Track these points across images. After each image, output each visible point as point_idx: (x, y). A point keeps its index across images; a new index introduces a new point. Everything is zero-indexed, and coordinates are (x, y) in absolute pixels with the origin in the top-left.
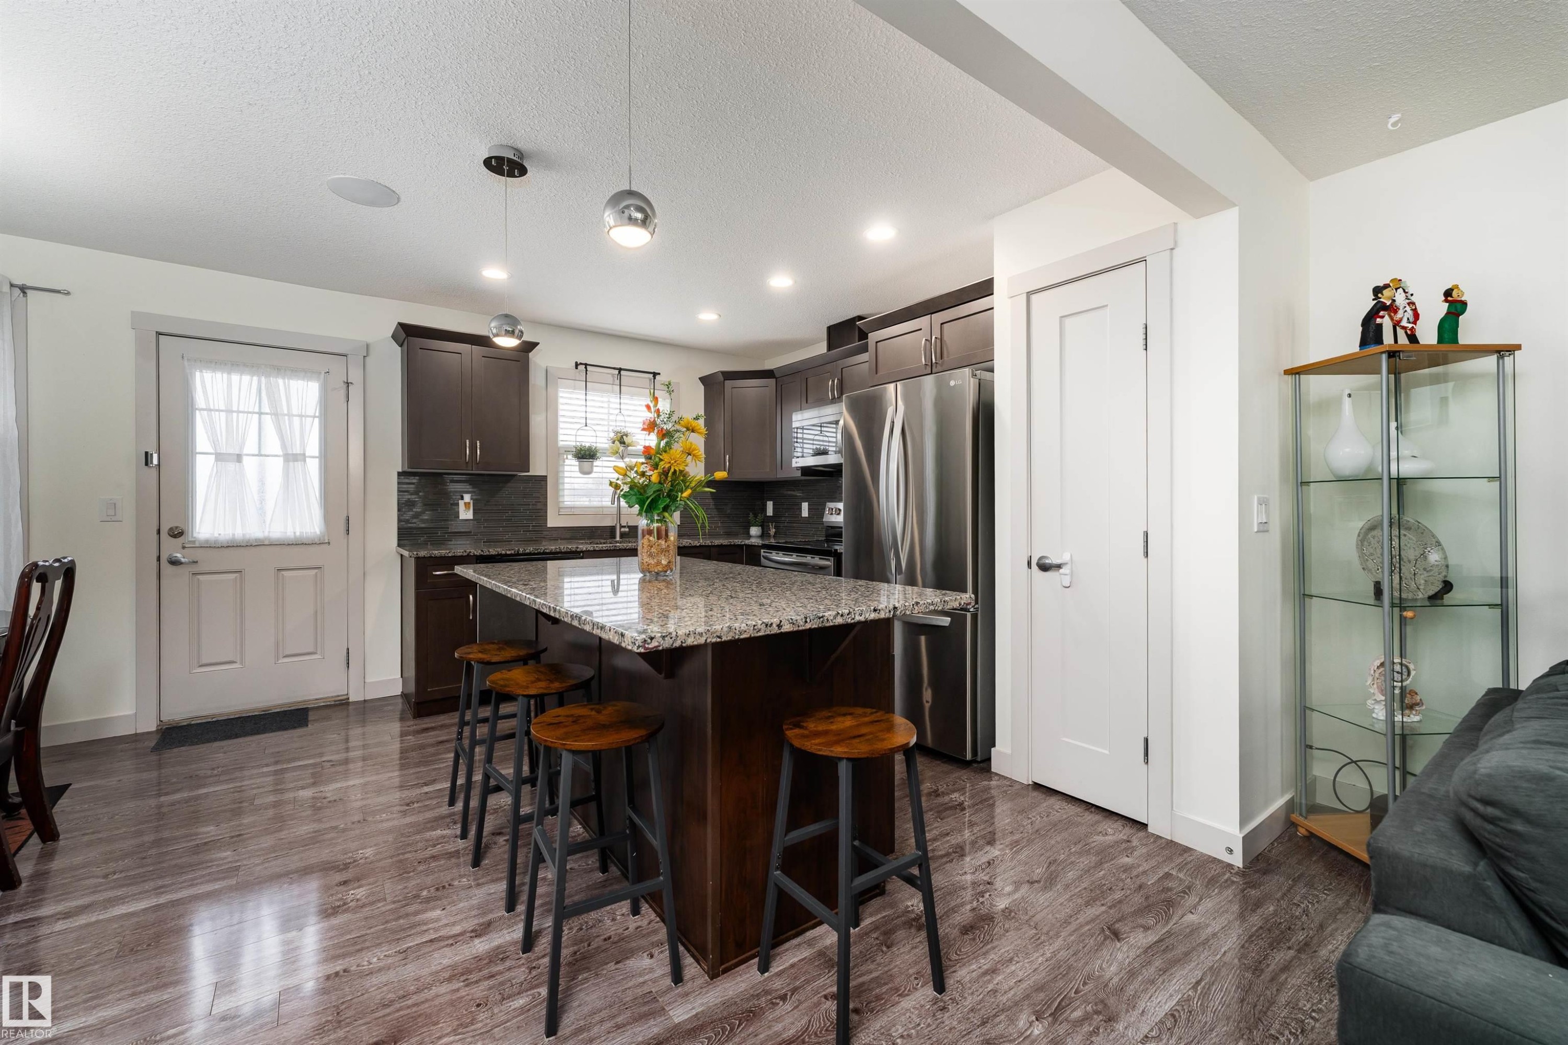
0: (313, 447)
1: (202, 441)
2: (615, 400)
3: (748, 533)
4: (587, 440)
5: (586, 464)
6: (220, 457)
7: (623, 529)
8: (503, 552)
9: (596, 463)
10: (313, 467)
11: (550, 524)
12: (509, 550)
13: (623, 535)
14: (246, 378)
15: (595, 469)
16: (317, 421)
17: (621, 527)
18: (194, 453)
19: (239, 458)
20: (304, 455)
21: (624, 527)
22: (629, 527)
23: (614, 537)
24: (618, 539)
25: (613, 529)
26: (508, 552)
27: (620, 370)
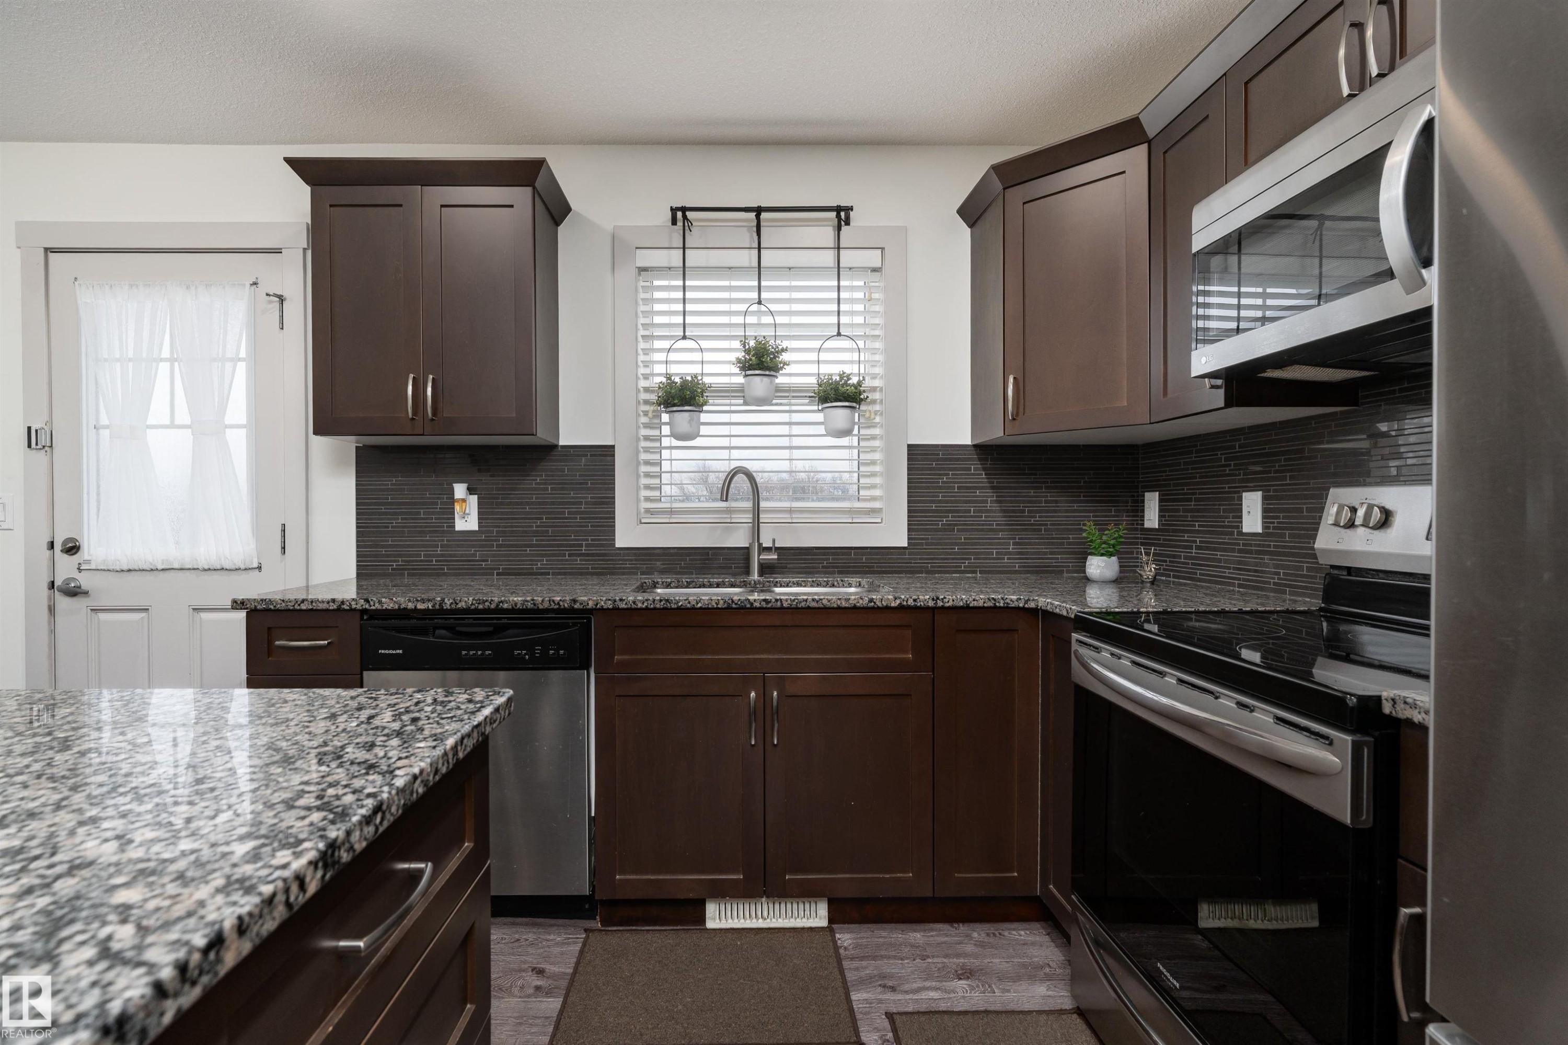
3: (1082, 569)
4: (684, 368)
5: (683, 420)
7: (764, 559)
8: (411, 606)
11: (622, 541)
12: (423, 601)
13: (766, 569)
15: (704, 430)
20: (222, 424)
21: (768, 549)
22: (778, 549)
23: (747, 572)
24: (755, 576)
26: (421, 606)
27: (759, 211)
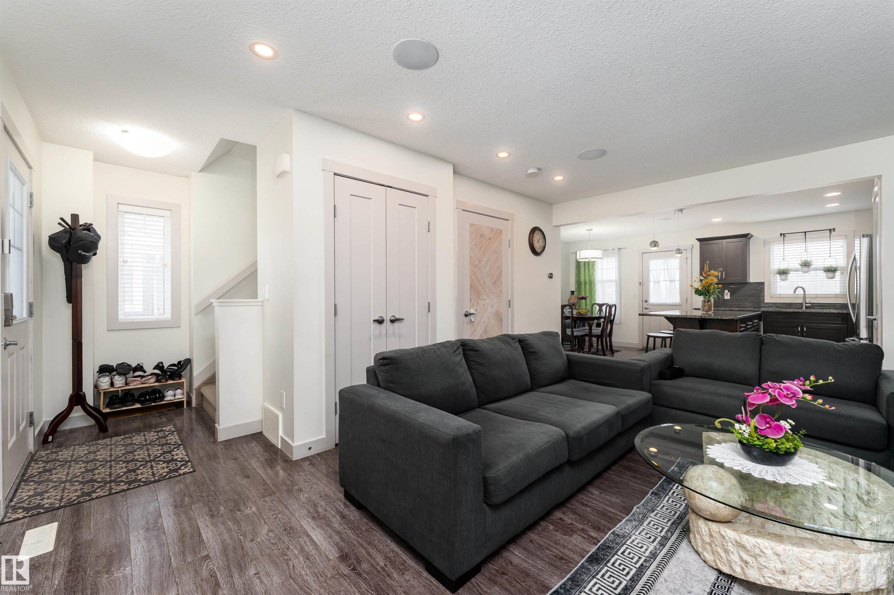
0: (677, 277)
1: (651, 279)
2: (803, 245)
4: (783, 266)
5: (783, 277)
6: (655, 282)
7: (807, 305)
9: (789, 275)
10: (677, 284)
11: (767, 301)
13: (807, 307)
14: (661, 261)
16: (678, 270)
17: (806, 303)
18: (650, 281)
19: (659, 282)
20: (674, 280)
21: (808, 303)
22: (811, 303)
23: (802, 307)
24: (804, 308)
25: (802, 304)
27: (805, 232)
